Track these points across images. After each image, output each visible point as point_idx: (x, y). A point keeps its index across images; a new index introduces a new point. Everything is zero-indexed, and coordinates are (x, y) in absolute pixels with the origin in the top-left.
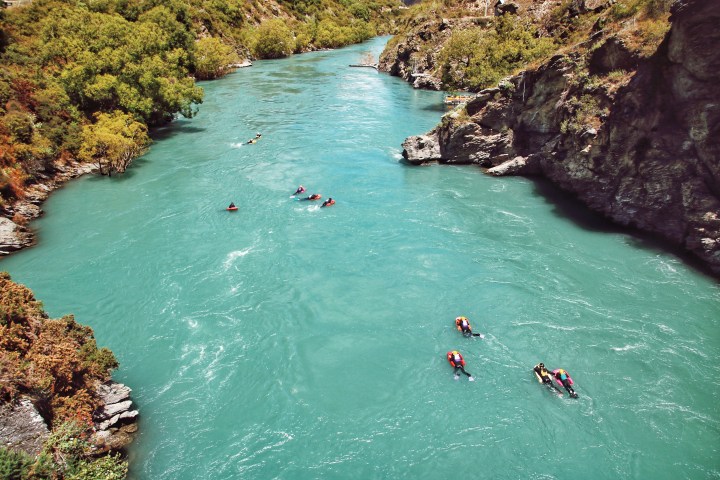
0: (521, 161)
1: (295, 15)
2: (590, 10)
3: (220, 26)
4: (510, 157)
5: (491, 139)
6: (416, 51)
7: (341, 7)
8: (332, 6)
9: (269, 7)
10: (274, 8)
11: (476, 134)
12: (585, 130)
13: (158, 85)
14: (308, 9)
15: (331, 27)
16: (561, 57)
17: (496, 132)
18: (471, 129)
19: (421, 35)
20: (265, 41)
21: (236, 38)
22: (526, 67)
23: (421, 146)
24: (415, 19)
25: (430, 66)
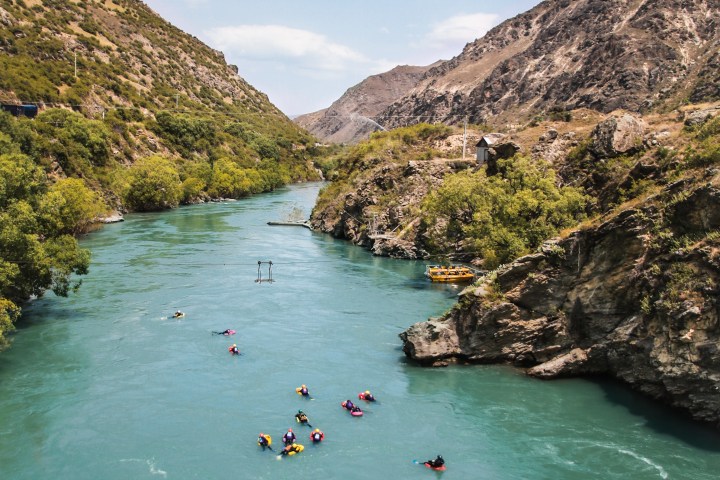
0: (580, 354)
1: (179, 151)
2: (620, 153)
3: (77, 162)
4: (565, 349)
5: (533, 325)
6: (371, 203)
7: (241, 142)
8: (229, 140)
9: (144, 140)
10: (152, 141)
11: (513, 319)
12: (683, 308)
13: (26, 243)
14: (197, 144)
15: (232, 169)
16: (633, 212)
17: (539, 315)
18: (505, 312)
19: (379, 182)
20: (142, 186)
21: (101, 181)
22: (580, 225)
23: (435, 336)
24: (364, 160)
25: (394, 225)
